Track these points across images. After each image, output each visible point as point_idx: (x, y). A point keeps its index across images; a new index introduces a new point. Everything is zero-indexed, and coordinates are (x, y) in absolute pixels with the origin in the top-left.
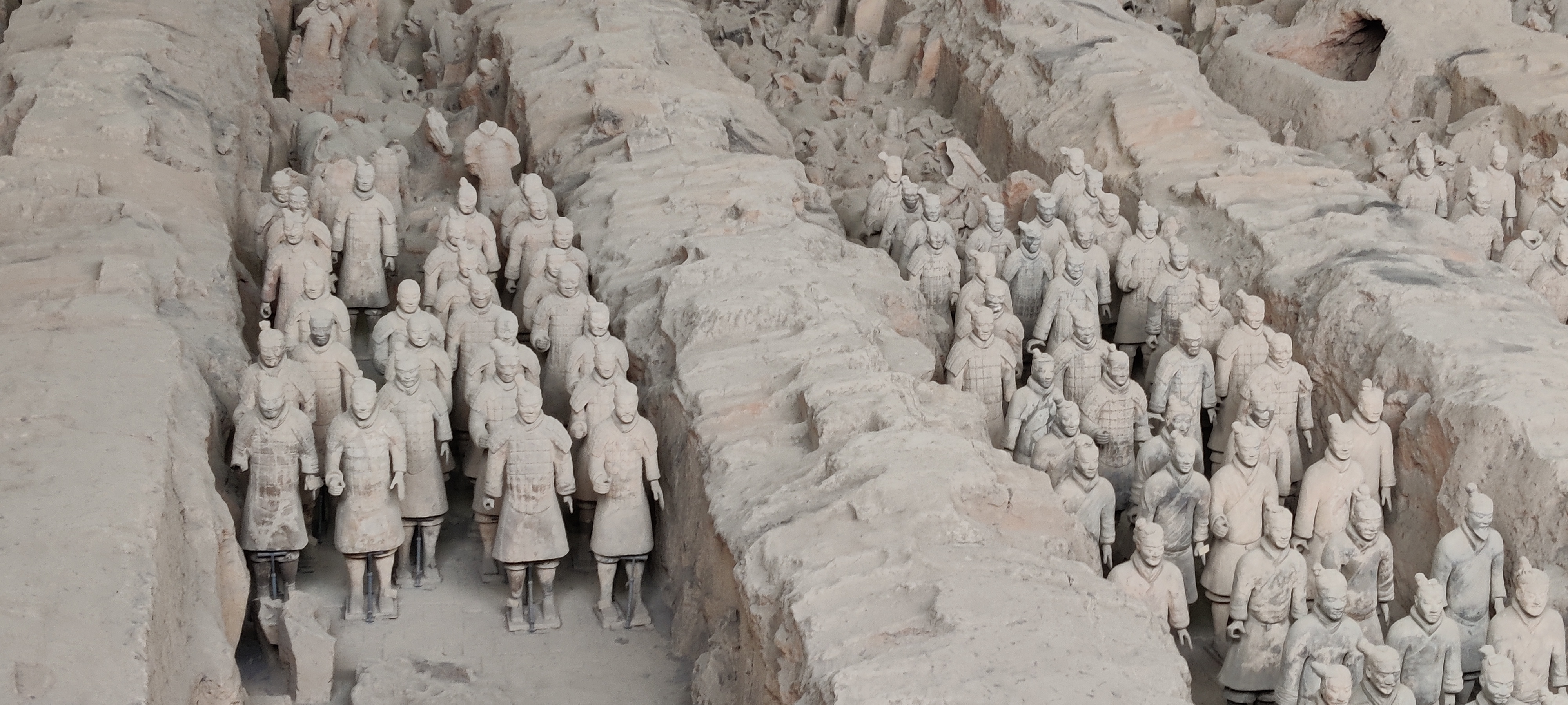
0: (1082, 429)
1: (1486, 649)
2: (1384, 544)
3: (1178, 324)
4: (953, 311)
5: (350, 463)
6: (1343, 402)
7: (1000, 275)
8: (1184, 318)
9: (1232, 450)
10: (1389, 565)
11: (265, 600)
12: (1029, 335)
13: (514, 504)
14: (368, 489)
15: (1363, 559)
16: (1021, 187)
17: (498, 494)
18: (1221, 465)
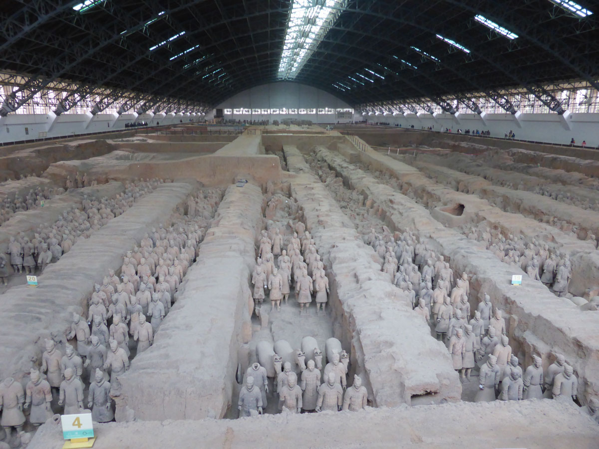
0: (409, 281)
1: (490, 326)
2: (468, 304)
3: (427, 261)
4: (384, 258)
5: (273, 284)
6: (459, 276)
7: (393, 251)
8: (428, 260)
9: (438, 286)
10: (469, 308)
11: (257, 308)
12: (399, 263)
13: (302, 292)
14: (276, 288)
15: (464, 307)
16: (397, 235)
17: (299, 290)
18: (435, 288)
